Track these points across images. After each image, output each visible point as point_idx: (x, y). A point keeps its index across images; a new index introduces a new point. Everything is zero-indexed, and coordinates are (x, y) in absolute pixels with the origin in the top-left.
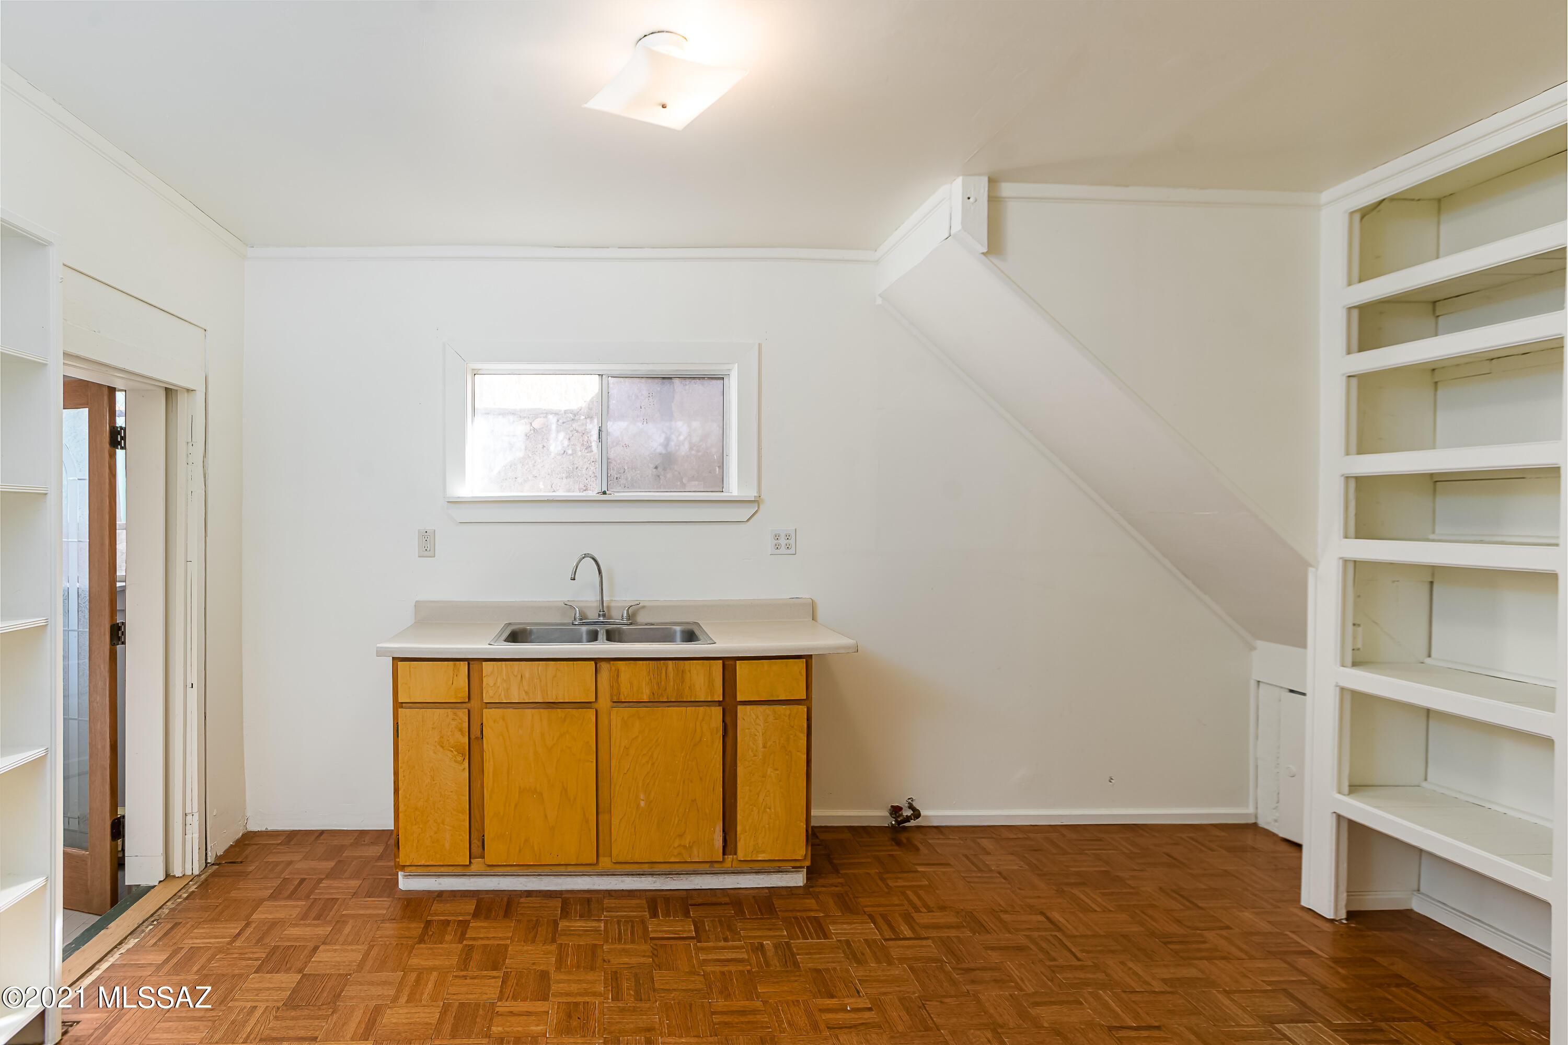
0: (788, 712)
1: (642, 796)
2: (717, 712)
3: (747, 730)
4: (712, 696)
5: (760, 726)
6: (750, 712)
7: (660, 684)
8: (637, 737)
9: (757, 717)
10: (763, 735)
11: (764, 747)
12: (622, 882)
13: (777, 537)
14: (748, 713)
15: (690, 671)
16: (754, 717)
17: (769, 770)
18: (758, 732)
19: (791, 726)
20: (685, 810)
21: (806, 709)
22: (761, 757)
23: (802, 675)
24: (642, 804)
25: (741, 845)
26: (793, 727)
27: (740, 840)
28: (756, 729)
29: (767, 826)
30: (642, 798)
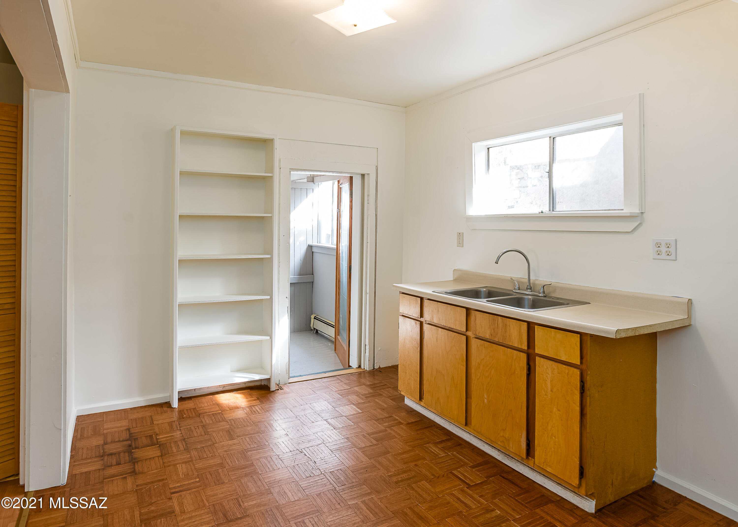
0: (567, 371)
1: (485, 396)
2: (524, 357)
3: (541, 375)
4: (521, 345)
5: (549, 374)
6: (543, 363)
7: (494, 330)
8: (484, 359)
9: (547, 368)
10: (550, 382)
11: (552, 391)
12: (484, 446)
13: (658, 245)
14: (542, 363)
15: (509, 325)
16: (545, 367)
17: (555, 409)
18: (548, 379)
19: (569, 382)
20: (506, 415)
21: (579, 373)
22: (549, 397)
23: (577, 346)
24: (486, 401)
25: (537, 453)
26: (570, 383)
27: (536, 450)
28: (547, 376)
29: (553, 449)
30: (485, 397)
